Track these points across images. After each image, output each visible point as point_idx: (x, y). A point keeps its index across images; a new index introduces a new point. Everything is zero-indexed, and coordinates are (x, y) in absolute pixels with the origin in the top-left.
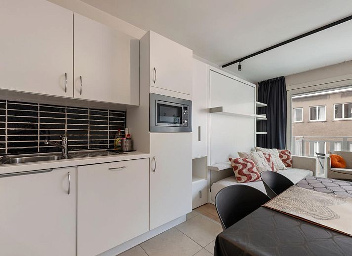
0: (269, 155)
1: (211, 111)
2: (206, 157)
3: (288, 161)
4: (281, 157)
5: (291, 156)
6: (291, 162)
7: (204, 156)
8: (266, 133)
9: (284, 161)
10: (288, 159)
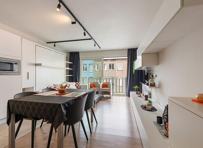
0: (69, 85)
1: (36, 65)
2: (33, 87)
3: (79, 87)
4: (76, 85)
5: (80, 85)
6: (80, 87)
7: (31, 86)
8: (72, 75)
9: (77, 87)
10: (79, 86)
